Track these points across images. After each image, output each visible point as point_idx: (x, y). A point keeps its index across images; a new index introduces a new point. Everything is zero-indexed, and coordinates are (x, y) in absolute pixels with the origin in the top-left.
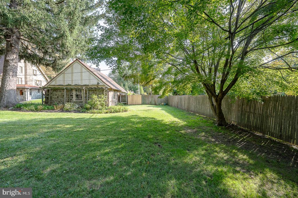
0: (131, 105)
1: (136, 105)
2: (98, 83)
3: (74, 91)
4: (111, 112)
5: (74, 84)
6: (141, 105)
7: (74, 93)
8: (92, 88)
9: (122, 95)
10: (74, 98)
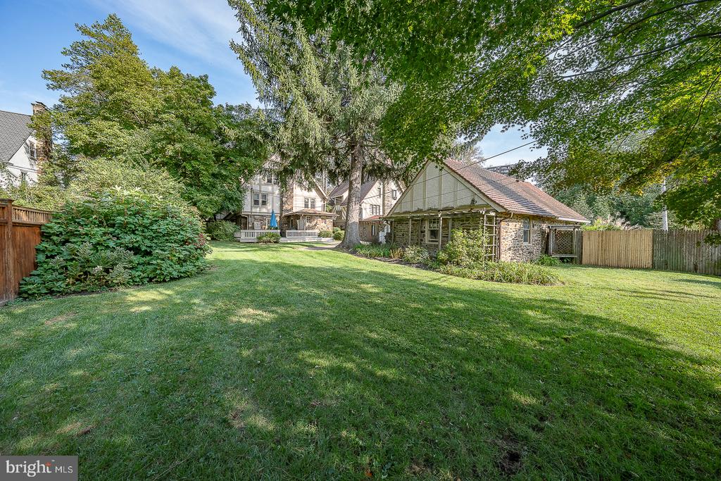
0: (595, 266)
1: (618, 267)
2: (473, 201)
3: (426, 222)
4: (492, 279)
5: (426, 208)
6: (647, 269)
7: (427, 227)
8: (455, 214)
9: (560, 231)
10: (427, 238)
